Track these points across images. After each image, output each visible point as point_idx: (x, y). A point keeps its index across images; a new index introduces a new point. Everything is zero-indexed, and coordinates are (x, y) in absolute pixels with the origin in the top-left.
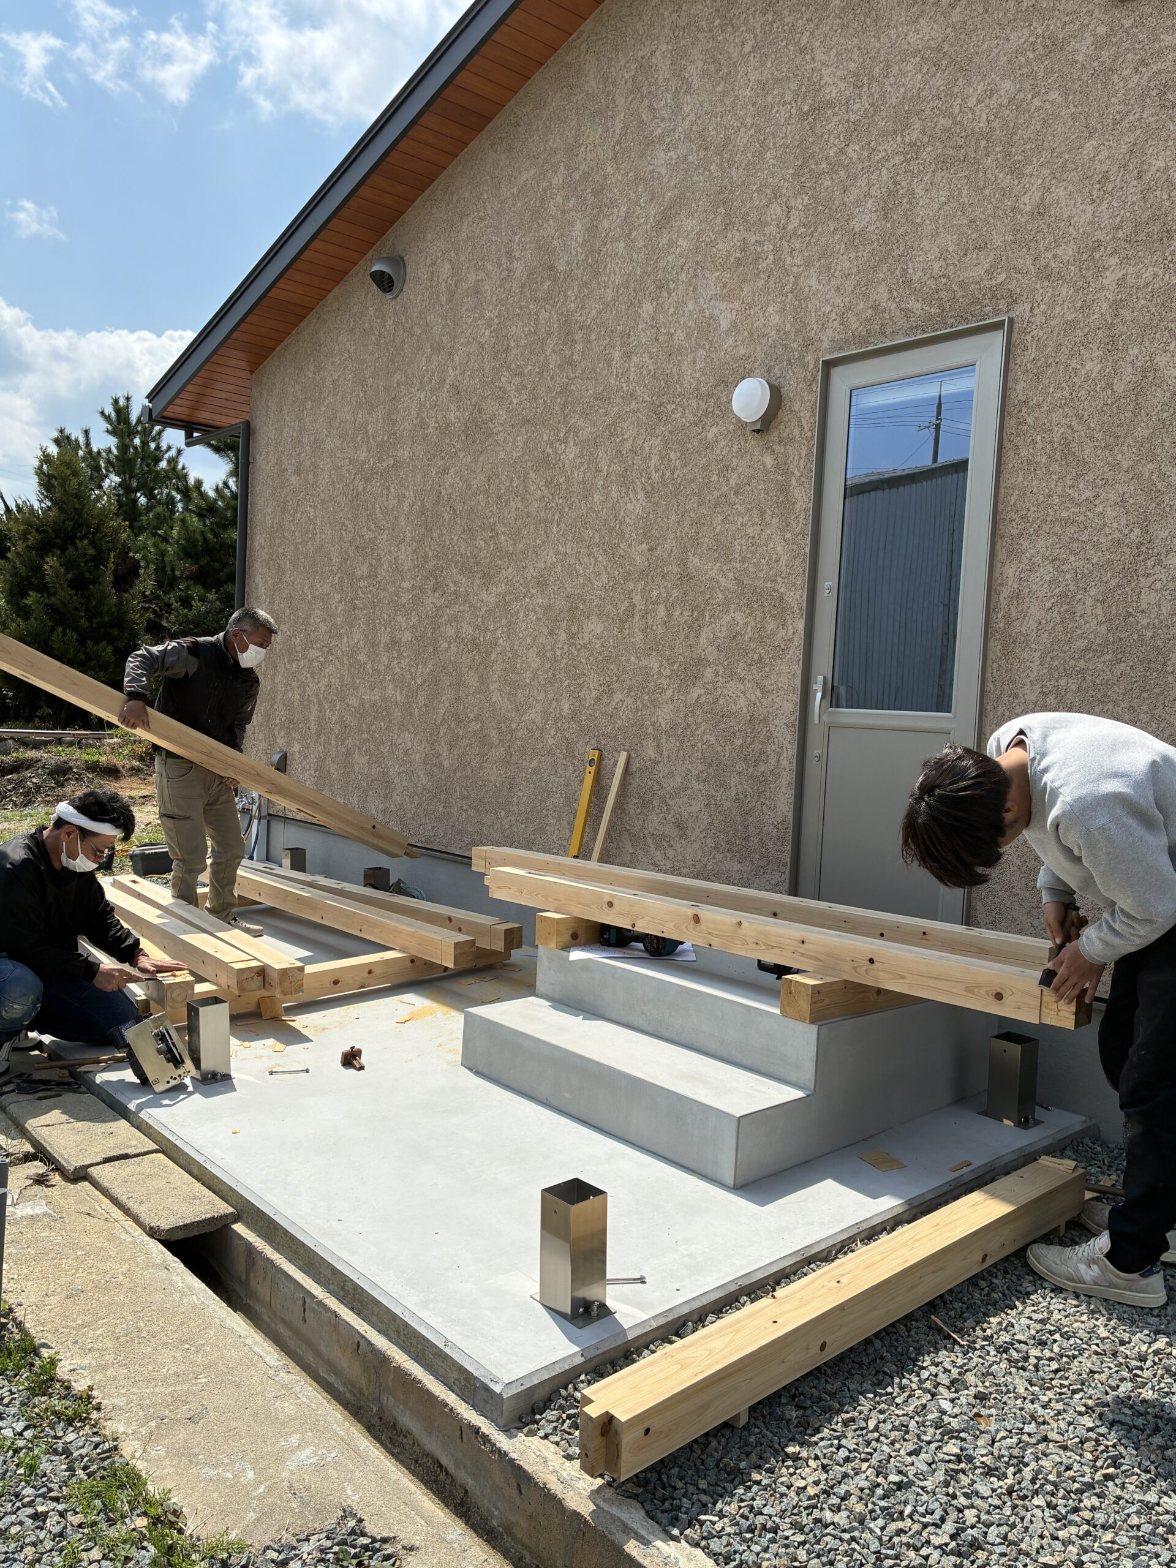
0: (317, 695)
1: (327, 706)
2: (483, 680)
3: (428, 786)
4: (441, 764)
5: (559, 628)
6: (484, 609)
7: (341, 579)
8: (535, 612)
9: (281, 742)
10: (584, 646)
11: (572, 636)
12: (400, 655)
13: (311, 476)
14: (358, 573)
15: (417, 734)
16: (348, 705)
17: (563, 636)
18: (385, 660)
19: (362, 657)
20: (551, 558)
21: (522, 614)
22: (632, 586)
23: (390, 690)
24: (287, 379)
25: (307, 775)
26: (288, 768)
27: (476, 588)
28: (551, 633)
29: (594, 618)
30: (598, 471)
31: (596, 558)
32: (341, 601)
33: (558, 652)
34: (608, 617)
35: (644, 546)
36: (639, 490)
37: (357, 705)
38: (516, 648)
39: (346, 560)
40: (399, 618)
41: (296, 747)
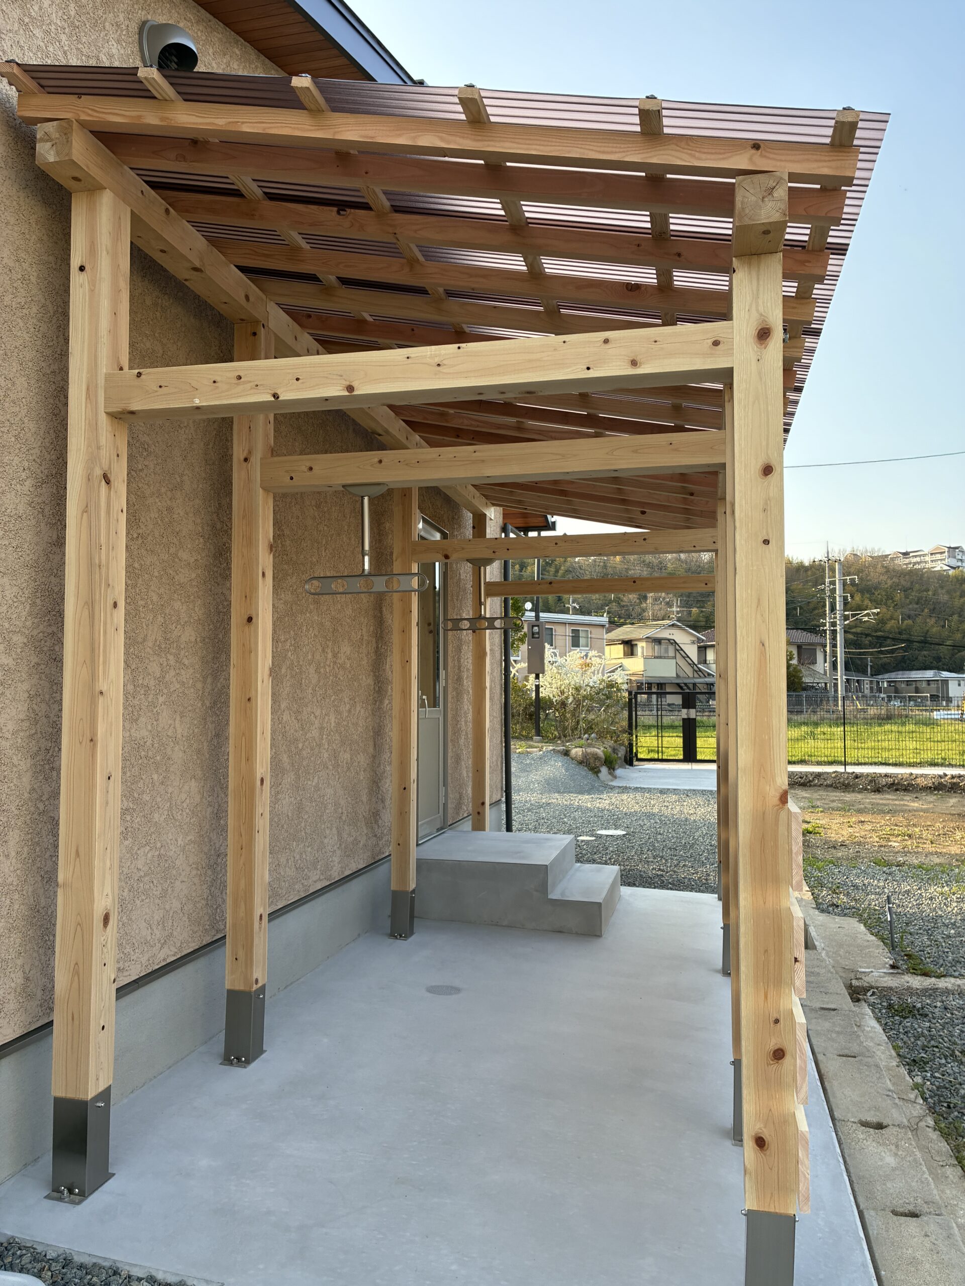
28: (323, 651)
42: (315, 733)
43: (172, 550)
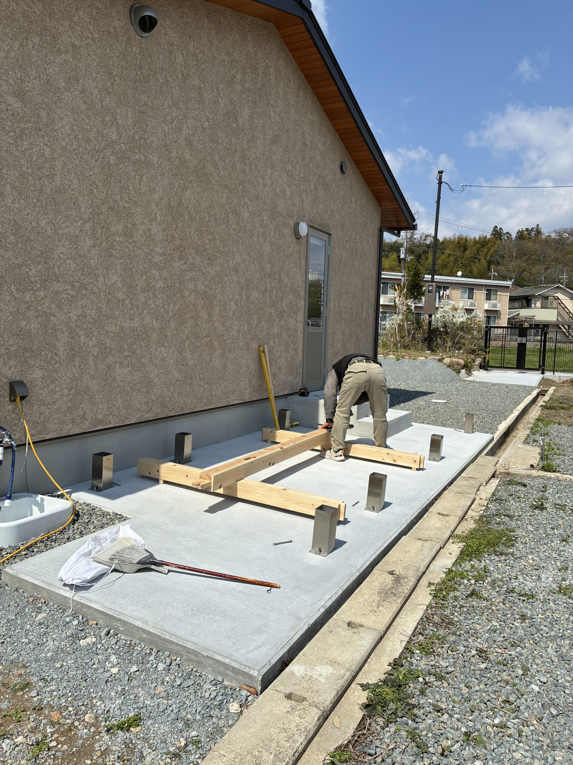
2: (210, 315)
5: (243, 292)
9: (10, 372)
10: (252, 302)
16: (107, 332)
17: (244, 297)
18: (142, 298)
19: (120, 295)
22: (266, 280)
23: (147, 319)
27: (205, 264)
28: (240, 294)
34: (260, 291)
37: (117, 331)
38: (225, 299)
40: (153, 272)
42: (234, 333)
43: (151, 247)
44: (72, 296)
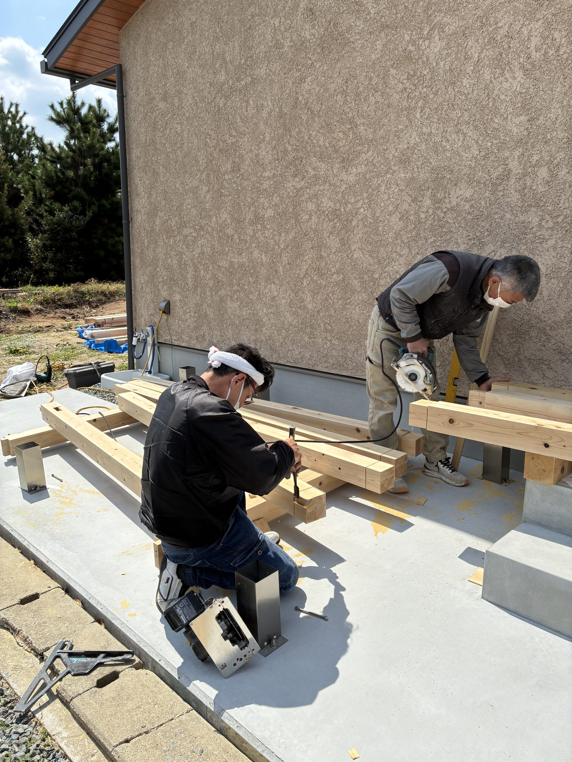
0: (192, 260)
1: (201, 268)
2: (344, 243)
3: (293, 323)
4: (305, 307)
5: (423, 196)
6: (344, 187)
7: (208, 176)
8: (398, 185)
9: (164, 294)
10: (452, 209)
11: (437, 202)
12: (264, 227)
13: (176, 100)
14: (223, 169)
15: (282, 285)
16: (219, 267)
17: (428, 202)
18: (250, 231)
19: (229, 231)
20: (414, 139)
21: (383, 188)
22: (507, 154)
23: (256, 253)
24: (150, 29)
25: (188, 316)
26: (171, 311)
27: (335, 171)
29: (463, 185)
30: (467, 58)
31: (465, 134)
32: (208, 191)
33: (423, 216)
34: (479, 182)
35: (523, 118)
36: (516, 69)
37: (227, 266)
38: (377, 215)
39: (211, 161)
40: (262, 200)
41: (177, 297)
44: (195, 237)
